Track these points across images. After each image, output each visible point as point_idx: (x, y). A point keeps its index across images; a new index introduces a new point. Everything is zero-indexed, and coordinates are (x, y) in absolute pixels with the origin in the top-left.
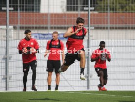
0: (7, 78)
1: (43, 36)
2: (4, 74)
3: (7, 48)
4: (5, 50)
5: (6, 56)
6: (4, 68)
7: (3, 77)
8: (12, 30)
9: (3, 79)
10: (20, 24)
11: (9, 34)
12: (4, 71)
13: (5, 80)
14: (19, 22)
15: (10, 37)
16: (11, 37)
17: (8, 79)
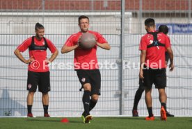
0: (121, 95)
1: (179, 29)
2: (117, 89)
3: (121, 46)
4: (118, 49)
5: (119, 60)
6: (117, 78)
7: (114, 93)
8: (131, 19)
9: (116, 96)
10: (143, 9)
11: (125, 25)
12: (117, 84)
13: (118, 99)
14: (141, 6)
15: (125, 30)
16: (127, 29)
17: (123, 97)
